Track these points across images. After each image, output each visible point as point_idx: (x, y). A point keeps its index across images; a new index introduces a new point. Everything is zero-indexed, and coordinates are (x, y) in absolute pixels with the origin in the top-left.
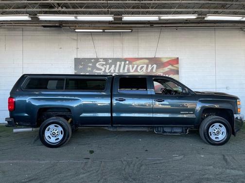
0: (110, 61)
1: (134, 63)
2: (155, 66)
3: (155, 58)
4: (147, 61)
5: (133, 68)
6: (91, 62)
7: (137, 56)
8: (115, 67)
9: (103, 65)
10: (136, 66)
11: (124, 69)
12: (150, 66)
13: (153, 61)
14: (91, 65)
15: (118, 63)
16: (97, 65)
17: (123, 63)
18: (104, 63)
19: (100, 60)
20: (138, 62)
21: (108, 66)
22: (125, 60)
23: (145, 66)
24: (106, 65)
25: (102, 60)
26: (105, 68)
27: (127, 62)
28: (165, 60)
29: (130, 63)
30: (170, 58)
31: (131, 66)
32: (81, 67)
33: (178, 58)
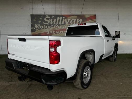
0: (53, 17)
1: (68, 18)
2: (81, 20)
3: (81, 15)
4: (76, 17)
5: (67, 21)
6: (41, 17)
7: (70, 14)
8: (56, 20)
9: (48, 19)
10: (69, 20)
11: (62, 22)
12: (78, 20)
13: (80, 17)
14: (41, 19)
15: (58, 18)
16: (45, 19)
17: (61, 18)
18: (49, 18)
19: (47, 16)
20: (71, 17)
21: (52, 20)
22: (62, 16)
23: (75, 20)
24: (50, 19)
25: (48, 16)
26: (50, 21)
27: (64, 18)
28: (87, 16)
29: (66, 18)
30: (91, 15)
31: (66, 20)
32: (34, 20)
33: (95, 15)
